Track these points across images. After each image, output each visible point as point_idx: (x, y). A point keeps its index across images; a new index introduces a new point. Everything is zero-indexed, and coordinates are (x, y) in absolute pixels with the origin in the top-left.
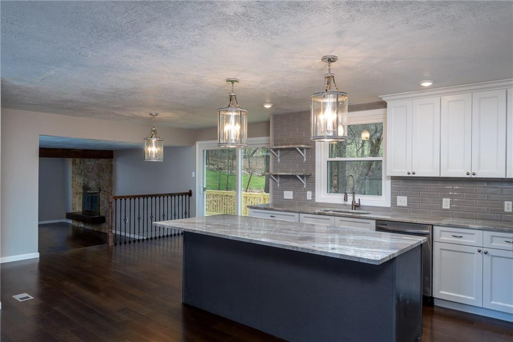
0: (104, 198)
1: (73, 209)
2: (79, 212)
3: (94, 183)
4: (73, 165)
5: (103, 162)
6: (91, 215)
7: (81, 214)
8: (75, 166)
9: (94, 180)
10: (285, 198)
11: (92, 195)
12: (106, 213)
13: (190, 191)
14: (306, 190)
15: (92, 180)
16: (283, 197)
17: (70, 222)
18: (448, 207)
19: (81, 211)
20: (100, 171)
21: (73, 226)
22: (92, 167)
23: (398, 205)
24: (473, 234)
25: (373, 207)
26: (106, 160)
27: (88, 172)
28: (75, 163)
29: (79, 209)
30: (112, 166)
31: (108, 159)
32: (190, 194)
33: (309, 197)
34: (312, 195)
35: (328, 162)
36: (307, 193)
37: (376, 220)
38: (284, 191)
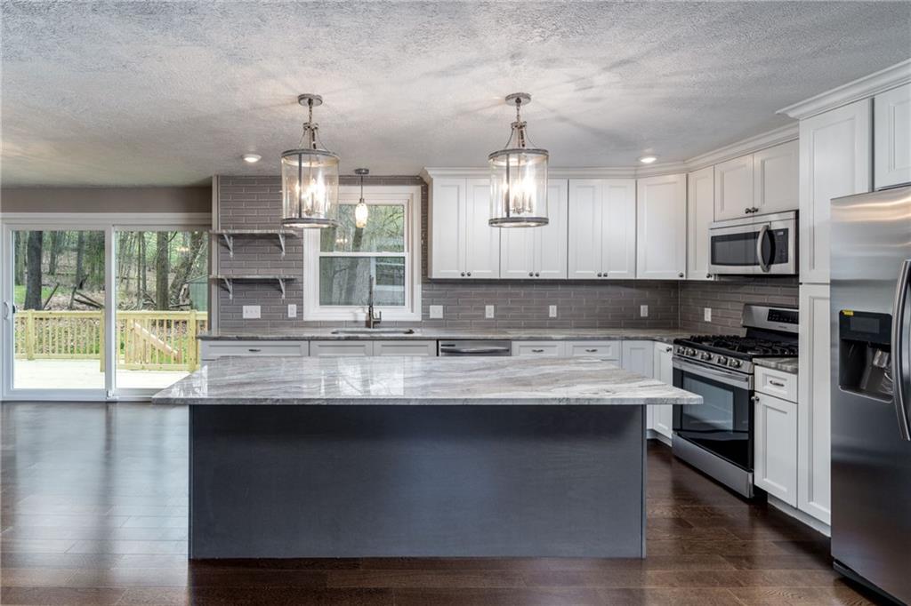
10: (244, 317)
14: (286, 304)
16: (242, 316)
18: (492, 316)
23: (431, 317)
24: (555, 346)
25: (396, 322)
33: (292, 314)
34: (298, 309)
35: (321, 257)
36: (287, 309)
37: (438, 341)
38: (244, 307)
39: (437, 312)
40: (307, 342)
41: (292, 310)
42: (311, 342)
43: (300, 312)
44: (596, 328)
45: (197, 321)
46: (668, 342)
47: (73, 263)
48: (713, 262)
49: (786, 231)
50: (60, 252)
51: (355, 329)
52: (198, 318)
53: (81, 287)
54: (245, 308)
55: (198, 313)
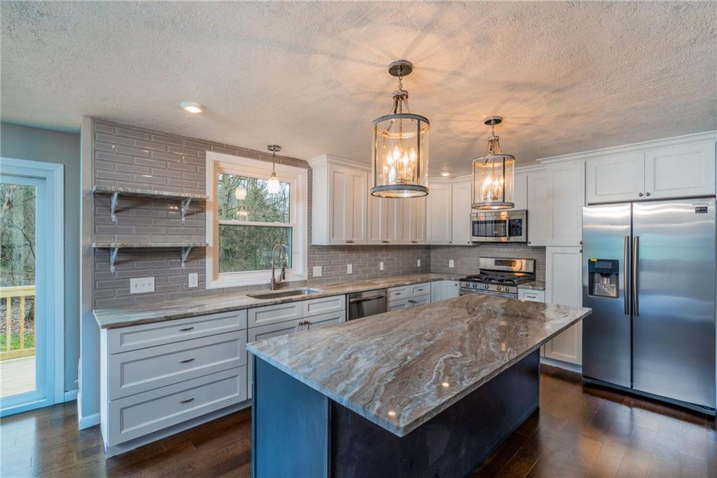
10: (132, 292)
14: (186, 273)
16: (129, 291)
18: (352, 272)
23: (314, 276)
33: (194, 283)
34: (199, 278)
35: (220, 225)
36: (188, 278)
37: (346, 294)
38: (131, 280)
39: (318, 272)
40: (245, 311)
41: (193, 280)
42: (250, 310)
43: (202, 280)
44: (400, 275)
46: (455, 280)
48: (473, 235)
49: (520, 220)
54: (133, 281)
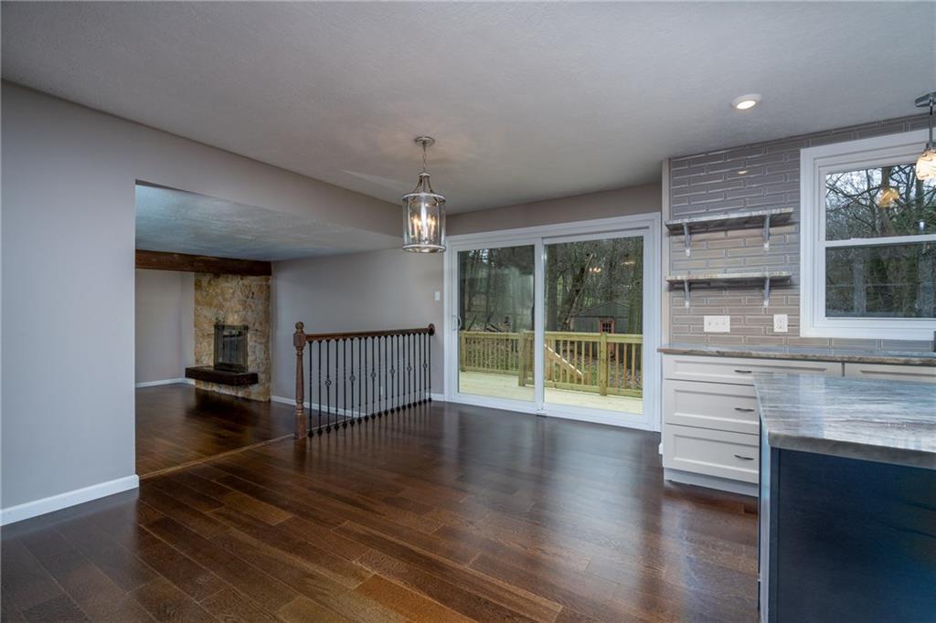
0: (255, 341)
1: (197, 361)
2: (208, 367)
3: (236, 317)
4: (196, 289)
5: (253, 281)
6: (229, 371)
7: (212, 369)
8: (199, 292)
9: (236, 312)
10: (706, 330)
11: (233, 339)
12: (259, 368)
13: (431, 325)
14: (769, 314)
15: (232, 312)
16: (703, 328)
17: (192, 382)
19: (212, 364)
20: (248, 297)
21: (197, 389)
22: (231, 291)
26: (259, 278)
27: (224, 300)
28: (200, 286)
29: (208, 362)
30: (269, 287)
31: (263, 277)
32: (431, 331)
33: (780, 327)
34: (790, 320)
35: (827, 249)
36: (772, 320)
38: (706, 317)
40: (840, 364)
41: (780, 323)
42: (846, 364)
43: (794, 324)
45: (608, 344)
47: (484, 303)
50: (473, 296)
51: (909, 353)
52: (609, 341)
53: (488, 320)
55: (608, 335)
